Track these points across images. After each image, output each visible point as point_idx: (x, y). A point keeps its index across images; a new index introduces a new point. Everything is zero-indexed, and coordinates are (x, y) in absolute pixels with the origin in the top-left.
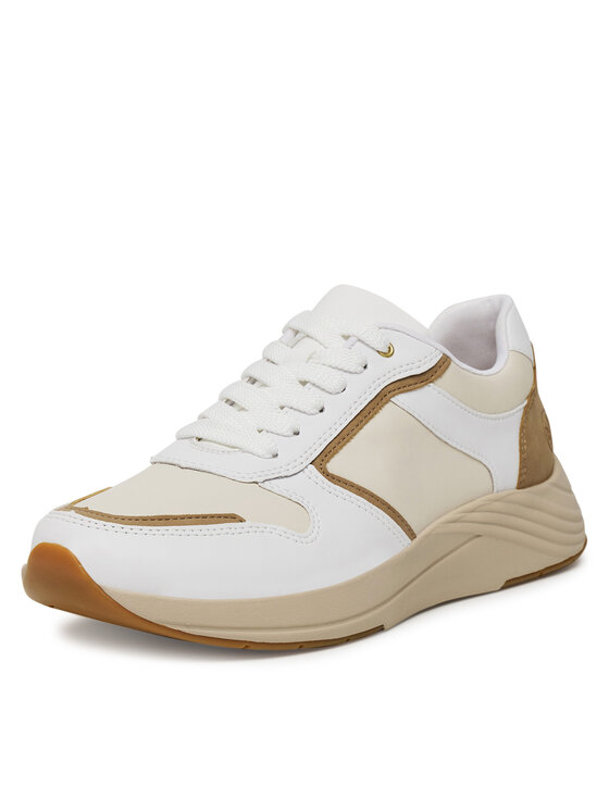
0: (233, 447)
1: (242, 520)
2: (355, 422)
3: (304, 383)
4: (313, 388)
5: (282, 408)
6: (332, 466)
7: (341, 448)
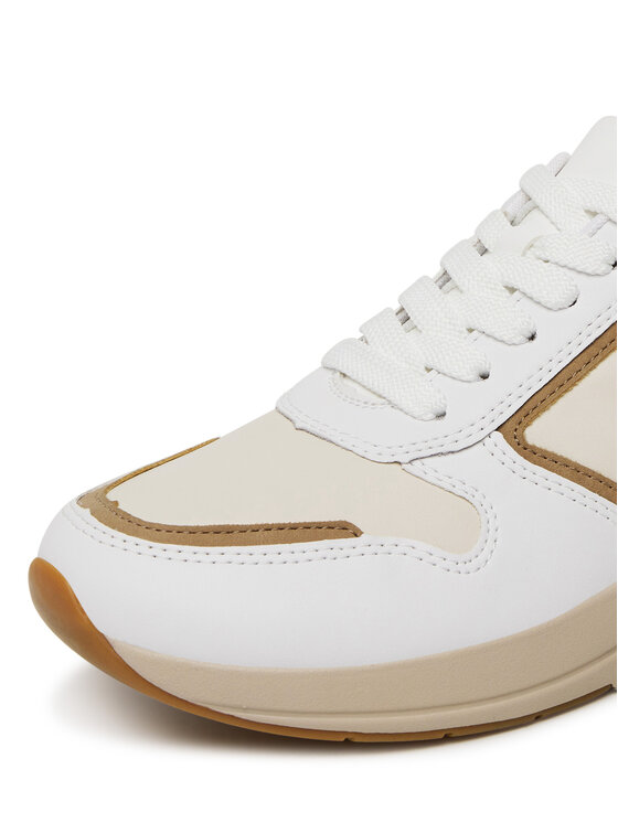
0: (380, 396)
1: (356, 533)
2: (585, 358)
3: (512, 290)
4: (524, 300)
5: (470, 330)
6: (535, 434)
7: (553, 402)
